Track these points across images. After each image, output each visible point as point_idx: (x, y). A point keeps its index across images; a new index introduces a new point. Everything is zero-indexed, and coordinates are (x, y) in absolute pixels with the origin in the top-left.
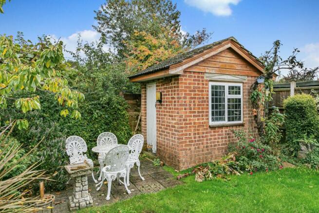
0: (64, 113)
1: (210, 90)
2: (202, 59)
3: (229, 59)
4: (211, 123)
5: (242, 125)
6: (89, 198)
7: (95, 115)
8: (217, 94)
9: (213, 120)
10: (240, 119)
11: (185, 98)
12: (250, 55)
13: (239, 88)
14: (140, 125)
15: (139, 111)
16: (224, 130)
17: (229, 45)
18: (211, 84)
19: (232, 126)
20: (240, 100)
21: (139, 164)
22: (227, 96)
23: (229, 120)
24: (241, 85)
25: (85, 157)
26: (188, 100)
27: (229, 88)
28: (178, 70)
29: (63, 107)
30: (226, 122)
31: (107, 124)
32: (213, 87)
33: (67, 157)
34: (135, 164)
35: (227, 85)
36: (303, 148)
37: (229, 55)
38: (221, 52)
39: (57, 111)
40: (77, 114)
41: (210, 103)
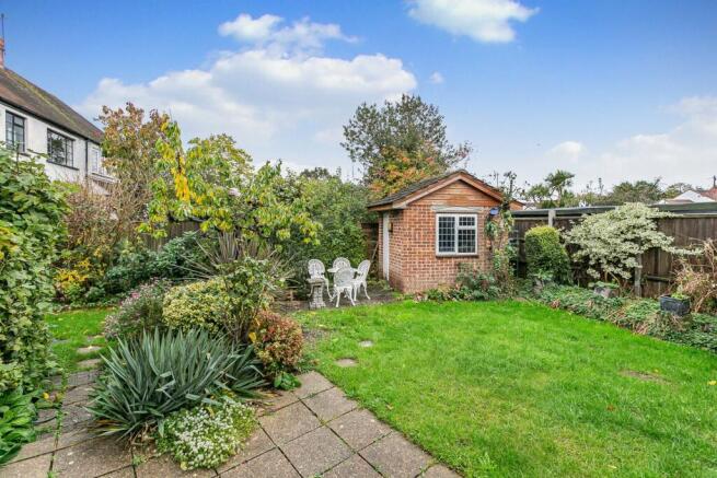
0: (307, 241)
1: (437, 222)
2: (426, 193)
3: (459, 190)
4: (438, 253)
5: (477, 257)
6: (323, 303)
7: (334, 243)
8: (446, 225)
9: (440, 250)
10: (474, 251)
11: (410, 229)
12: (486, 185)
13: (473, 219)
14: (377, 253)
15: (377, 240)
16: (453, 261)
17: (460, 177)
18: (438, 216)
19: (464, 257)
20: (473, 231)
21: (365, 285)
22: (457, 227)
23: (460, 251)
24: (475, 216)
25: (323, 277)
26: (412, 231)
27: (461, 219)
28: (403, 205)
29: (307, 236)
30: (456, 253)
31: (344, 251)
32: (440, 219)
33: (308, 276)
34: (362, 286)
35: (457, 217)
36: (538, 283)
37: (460, 186)
38: (449, 185)
39: (302, 239)
40: (318, 242)
41: (437, 234)
